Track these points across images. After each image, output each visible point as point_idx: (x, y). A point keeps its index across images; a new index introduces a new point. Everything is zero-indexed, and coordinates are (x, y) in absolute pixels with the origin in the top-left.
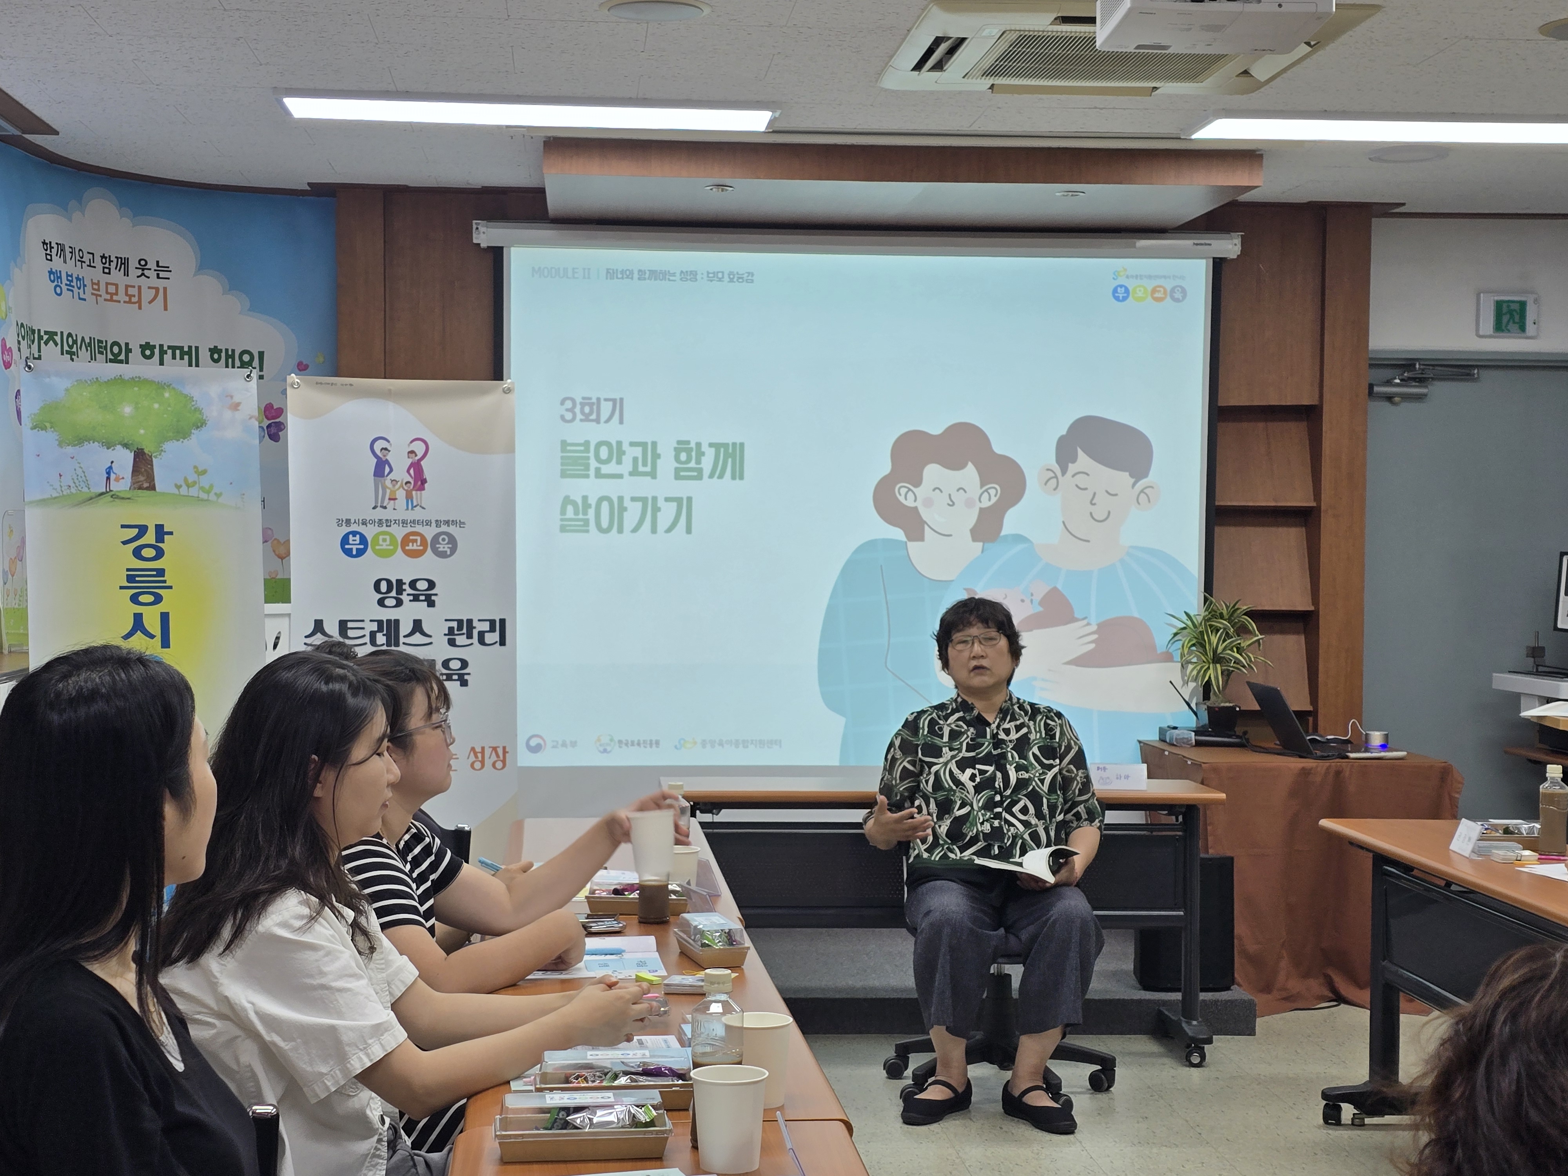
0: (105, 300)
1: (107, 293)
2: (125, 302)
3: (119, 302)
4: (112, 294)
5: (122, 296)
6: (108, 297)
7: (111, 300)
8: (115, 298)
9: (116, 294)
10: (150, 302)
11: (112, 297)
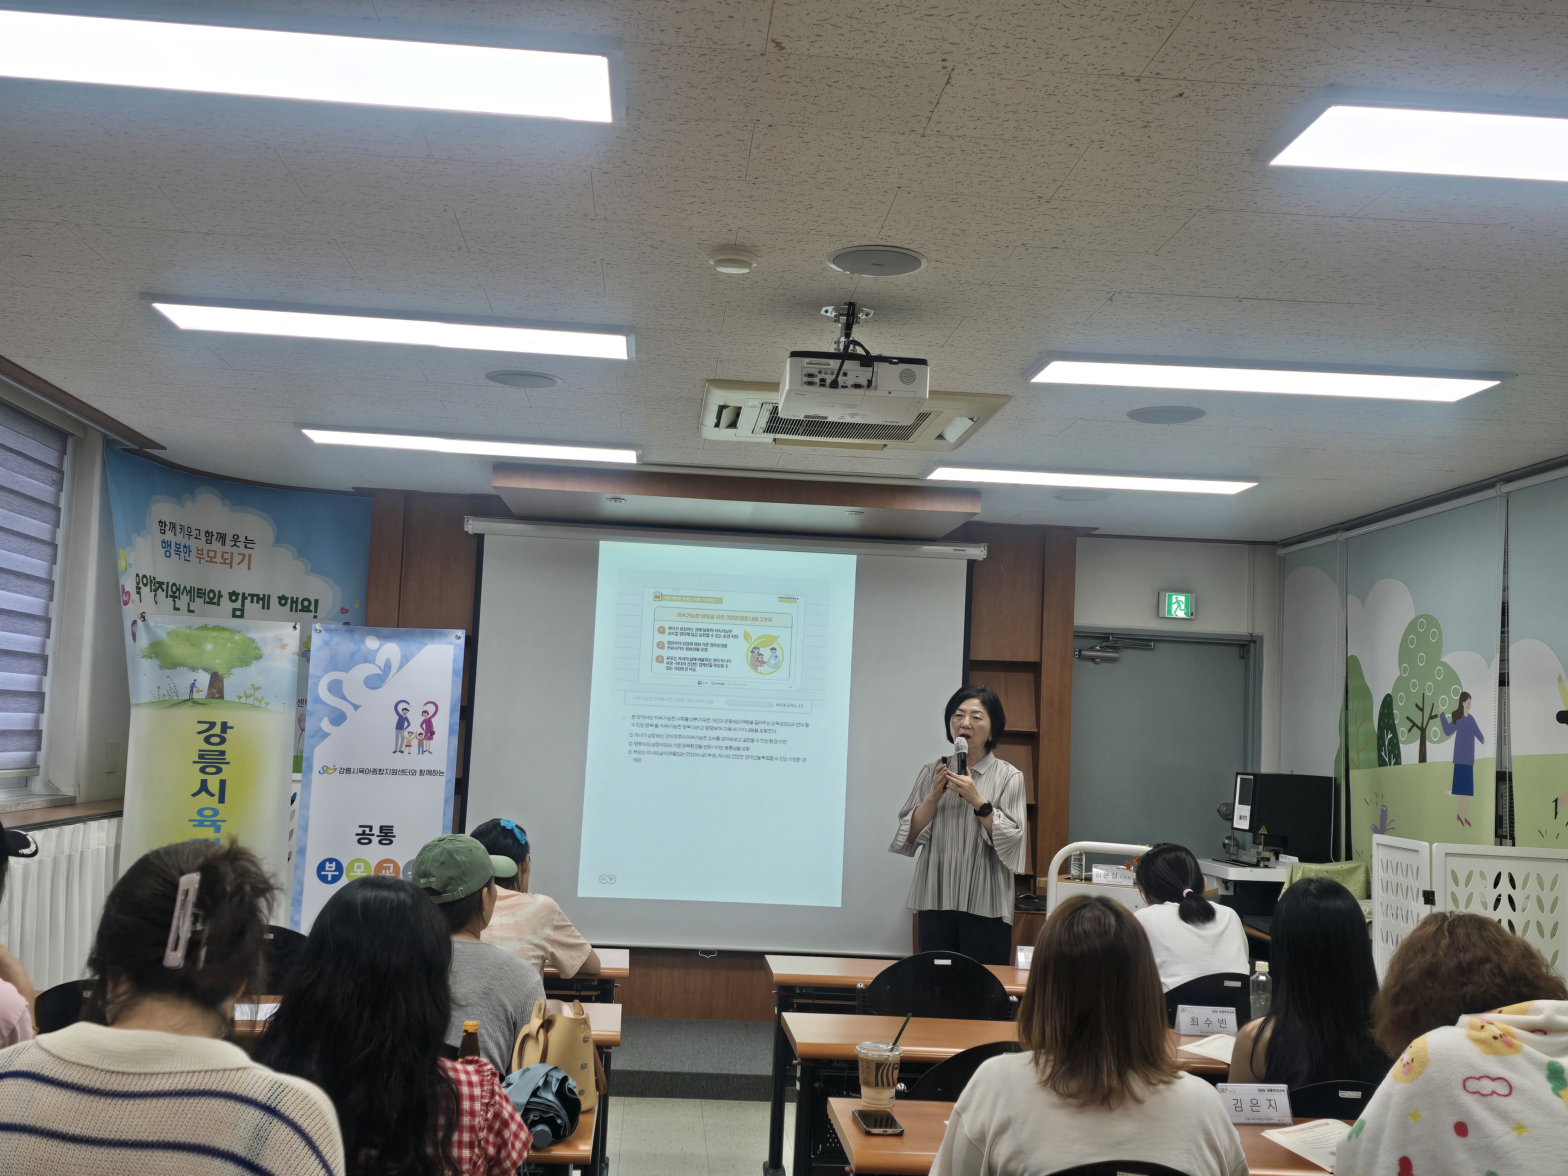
0: (207, 561)
1: (208, 556)
2: (220, 563)
3: (216, 563)
4: (211, 558)
5: (219, 559)
6: (209, 559)
7: (211, 562)
8: (214, 560)
9: (215, 557)
10: (238, 564)
11: (211, 560)
